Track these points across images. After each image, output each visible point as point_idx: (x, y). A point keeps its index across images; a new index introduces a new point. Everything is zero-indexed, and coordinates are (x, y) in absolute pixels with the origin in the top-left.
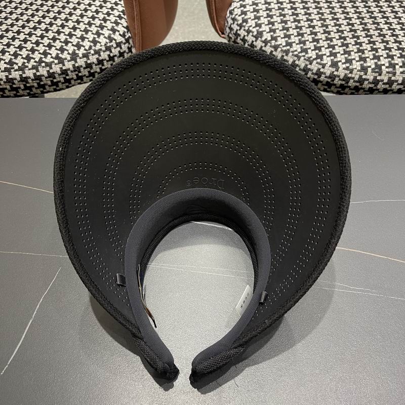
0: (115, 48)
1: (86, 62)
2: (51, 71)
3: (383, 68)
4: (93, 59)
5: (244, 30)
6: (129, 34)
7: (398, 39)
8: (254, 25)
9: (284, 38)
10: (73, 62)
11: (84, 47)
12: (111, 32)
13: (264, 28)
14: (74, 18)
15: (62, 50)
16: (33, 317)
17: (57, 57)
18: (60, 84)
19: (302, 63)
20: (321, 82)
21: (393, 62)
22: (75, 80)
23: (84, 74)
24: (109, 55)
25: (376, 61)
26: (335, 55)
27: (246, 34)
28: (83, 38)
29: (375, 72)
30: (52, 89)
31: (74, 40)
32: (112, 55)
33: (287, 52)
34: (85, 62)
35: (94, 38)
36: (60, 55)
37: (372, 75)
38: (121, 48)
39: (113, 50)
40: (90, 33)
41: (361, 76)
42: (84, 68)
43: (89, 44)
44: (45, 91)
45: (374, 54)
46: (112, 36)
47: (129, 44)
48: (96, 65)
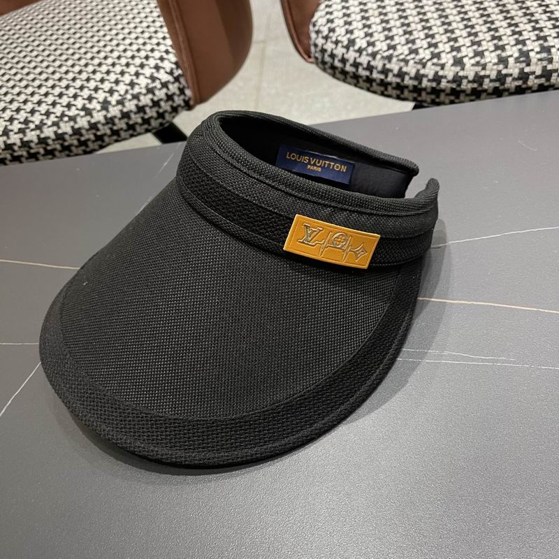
0: (160, 89)
1: (121, 111)
2: (77, 126)
3: (532, 54)
4: (131, 106)
5: (332, 42)
6: (180, 71)
7: (553, 16)
8: (344, 33)
9: (385, 40)
10: (104, 112)
11: (118, 92)
12: (154, 71)
13: (356, 34)
14: (110, 61)
15: (90, 99)
17: (84, 108)
18: (91, 145)
19: (411, 69)
20: (443, 91)
21: (546, 44)
22: (110, 136)
23: (120, 126)
24: (152, 100)
25: (520, 47)
26: (458, 49)
27: (334, 46)
28: (117, 82)
29: (521, 62)
30: (80, 150)
32: (156, 99)
33: (389, 58)
35: (132, 80)
36: (88, 106)
37: (516, 67)
38: (168, 89)
39: (157, 92)
40: (127, 75)
41: (499, 72)
42: (120, 119)
43: (125, 87)
44: (71, 153)
45: (516, 39)
46: (156, 75)
47: (180, 83)
48: (135, 113)
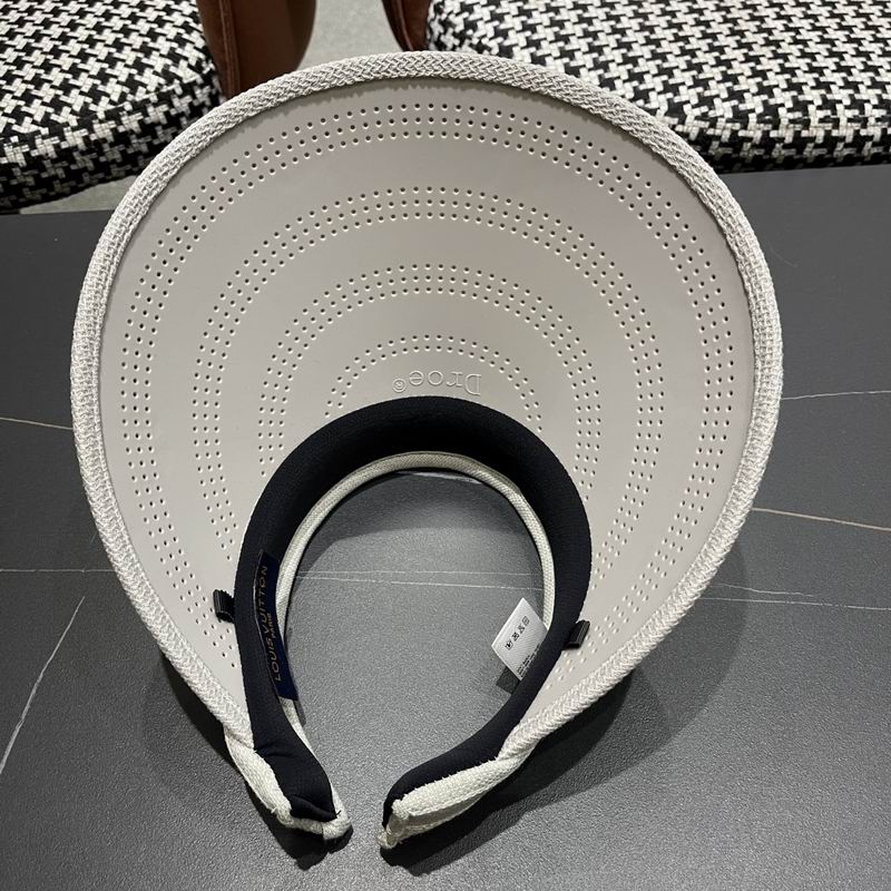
0: (180, 97)
1: (114, 131)
2: (34, 153)
3: (782, 111)
5: (471, 45)
6: (212, 66)
7: (807, 50)
8: (491, 34)
9: (561, 57)
10: (84, 132)
11: (108, 95)
12: (169, 62)
13: (514, 38)
14: (82, 33)
15: (57, 105)
16: (23, 717)
17: (46, 122)
18: (57, 186)
21: (801, 98)
22: (92, 173)
23: (111, 157)
24: (167, 114)
25: (765, 97)
26: (675, 89)
28: (104, 77)
29: (765, 122)
30: (37, 195)
31: (85, 82)
32: (173, 112)
34: (112, 130)
35: (131, 75)
36: (54, 117)
37: (759, 129)
38: (194, 97)
39: (176, 102)
40: (120, 64)
41: (734, 133)
43: (119, 89)
44: (22, 200)
45: (759, 84)
46: (172, 69)
47: (212, 86)
48: (139, 136)
